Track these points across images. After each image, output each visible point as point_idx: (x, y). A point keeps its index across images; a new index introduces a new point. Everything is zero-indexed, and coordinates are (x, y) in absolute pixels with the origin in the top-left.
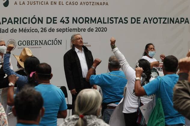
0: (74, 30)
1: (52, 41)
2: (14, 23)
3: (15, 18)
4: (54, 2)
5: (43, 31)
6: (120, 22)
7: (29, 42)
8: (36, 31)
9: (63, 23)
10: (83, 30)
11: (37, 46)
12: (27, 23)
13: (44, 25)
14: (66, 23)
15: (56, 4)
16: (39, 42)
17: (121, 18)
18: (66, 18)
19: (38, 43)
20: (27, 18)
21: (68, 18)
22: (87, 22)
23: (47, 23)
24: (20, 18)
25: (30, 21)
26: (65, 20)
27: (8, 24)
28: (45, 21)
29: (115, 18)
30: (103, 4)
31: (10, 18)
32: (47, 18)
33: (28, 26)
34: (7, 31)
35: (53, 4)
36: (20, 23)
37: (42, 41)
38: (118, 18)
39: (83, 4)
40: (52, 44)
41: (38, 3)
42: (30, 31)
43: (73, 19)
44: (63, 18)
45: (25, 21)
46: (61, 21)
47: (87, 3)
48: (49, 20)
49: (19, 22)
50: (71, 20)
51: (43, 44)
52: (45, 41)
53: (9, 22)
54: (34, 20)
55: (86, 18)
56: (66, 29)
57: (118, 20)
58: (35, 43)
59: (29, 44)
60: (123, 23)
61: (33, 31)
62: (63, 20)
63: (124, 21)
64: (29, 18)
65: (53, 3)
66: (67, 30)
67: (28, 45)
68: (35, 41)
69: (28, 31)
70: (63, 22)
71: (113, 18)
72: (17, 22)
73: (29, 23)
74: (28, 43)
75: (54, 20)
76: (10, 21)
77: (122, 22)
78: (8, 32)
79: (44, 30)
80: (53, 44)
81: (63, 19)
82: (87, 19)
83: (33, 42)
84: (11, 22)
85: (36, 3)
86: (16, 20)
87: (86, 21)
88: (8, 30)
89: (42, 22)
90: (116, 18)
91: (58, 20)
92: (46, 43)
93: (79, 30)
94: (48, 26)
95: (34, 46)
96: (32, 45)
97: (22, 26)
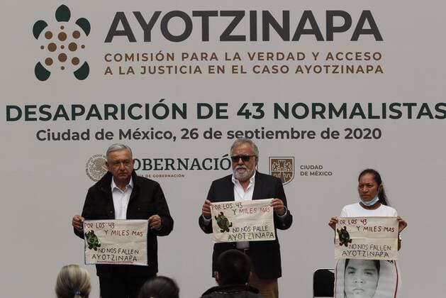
0: (280, 135)
1: (216, 160)
2: (106, 118)
3: (107, 106)
4: (219, 67)
5: (188, 135)
6: (421, 114)
7: (147, 162)
8: (169, 135)
9: (247, 117)
10: (305, 135)
11: (171, 172)
12: (140, 117)
13: (192, 121)
14: (254, 117)
15: (223, 72)
16: (176, 162)
17: (425, 105)
18: (254, 104)
19: (176, 165)
20: (140, 106)
21: (261, 105)
22: (318, 116)
23: (200, 117)
24: (123, 106)
25: (150, 111)
26: (253, 110)
27: (88, 118)
28: (192, 111)
29: (405, 104)
30: (368, 71)
31: (94, 107)
32: (199, 106)
33: (144, 125)
34: (85, 136)
35: (216, 71)
36: (123, 118)
37: (187, 160)
38: (415, 104)
39: (305, 70)
40: (216, 168)
41: (173, 70)
42: (149, 135)
43: (277, 107)
44: (245, 105)
45: (135, 111)
46: (240, 113)
47: (318, 69)
48: (205, 111)
49: (119, 115)
50: (269, 110)
51: (189, 167)
52: (196, 160)
53: (90, 115)
54: (161, 112)
55: (314, 105)
56: (257, 132)
57: (416, 111)
58: (167, 165)
59: (148, 167)
60: (431, 117)
61: (159, 135)
62: (247, 111)
63: (434, 113)
64: (147, 106)
65: (216, 68)
66: (260, 135)
67: (145, 169)
68: (167, 160)
69: (146, 135)
70: (247, 114)
71: (399, 105)
72: (113, 115)
73: (147, 117)
74: (145, 164)
75: (219, 111)
76: (94, 112)
77: (429, 114)
78: (88, 138)
79: (191, 134)
80: (219, 166)
81: (246, 108)
82: (319, 109)
83: (159, 162)
84: (98, 115)
85: (166, 70)
86: (111, 110)
87: (314, 114)
88: (88, 133)
89: (184, 115)
90: (410, 106)
91: (232, 110)
92: (198, 165)
93: (296, 135)
94: (203, 126)
95: (164, 172)
96: (156, 169)
97: (128, 124)
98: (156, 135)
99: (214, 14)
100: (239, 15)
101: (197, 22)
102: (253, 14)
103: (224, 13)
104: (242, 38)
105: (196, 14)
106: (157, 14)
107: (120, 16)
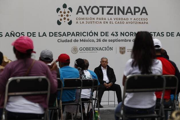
0: (122, 41)
1: (106, 48)
2: (77, 36)
3: (77, 33)
4: (106, 22)
5: (98, 41)
6: (157, 35)
7: (87, 48)
8: (93, 41)
9: (114, 36)
10: (128, 41)
11: (94, 51)
12: (86, 36)
13: (99, 37)
14: (115, 36)
15: (107, 23)
16: (95, 48)
17: (158, 33)
18: (115, 32)
19: (95, 49)
20: (86, 33)
21: (117, 32)
22: (132, 35)
23: (101, 36)
24: (81, 32)
25: (88, 34)
26: (115, 34)
27: (71, 36)
28: (99, 34)
29: (153, 32)
30: (144, 23)
31: (73, 33)
32: (101, 32)
33: (87, 38)
34: (71, 41)
35: (105, 23)
36: (81, 36)
37: (98, 48)
38: (156, 33)
39: (128, 23)
40: (106, 50)
41: (94, 22)
42: (88, 41)
43: (121, 33)
44: (113, 32)
45: (84, 34)
46: (112, 35)
47: (132, 23)
48: (103, 34)
49: (80, 35)
50: (119, 34)
51: (99, 50)
52: (100, 48)
53: (72, 35)
54: (91, 34)
55: (131, 33)
56: (116, 40)
57: (156, 34)
58: (93, 49)
59: (88, 50)
60: (160, 36)
61: (91, 41)
62: (114, 34)
63: (161, 35)
64: (87, 32)
65: (105, 22)
66: (117, 41)
67: (87, 50)
68: (93, 48)
69: (87, 41)
70: (114, 35)
71: (152, 33)
72: (78, 35)
73: (87, 36)
74: (87, 49)
75: (106, 34)
76: (73, 34)
77: (159, 35)
78: (72, 42)
79: (99, 40)
81: (113, 33)
82: (132, 34)
83: (91, 48)
84: (74, 35)
85: (93, 22)
86: (78, 34)
87: (131, 35)
88: (72, 40)
89: (97, 35)
90: (155, 33)
91: (110, 34)
92: (101, 49)
93: (126, 41)
94: (102, 38)
95: (92, 51)
96: (90, 50)
97: (82, 38)
98: (90, 41)
99: (105, 7)
100: (111, 7)
101: (101, 9)
102: (115, 7)
103: (108, 7)
104: (112, 14)
105: (100, 7)
106: (90, 7)
107: (80, 7)
